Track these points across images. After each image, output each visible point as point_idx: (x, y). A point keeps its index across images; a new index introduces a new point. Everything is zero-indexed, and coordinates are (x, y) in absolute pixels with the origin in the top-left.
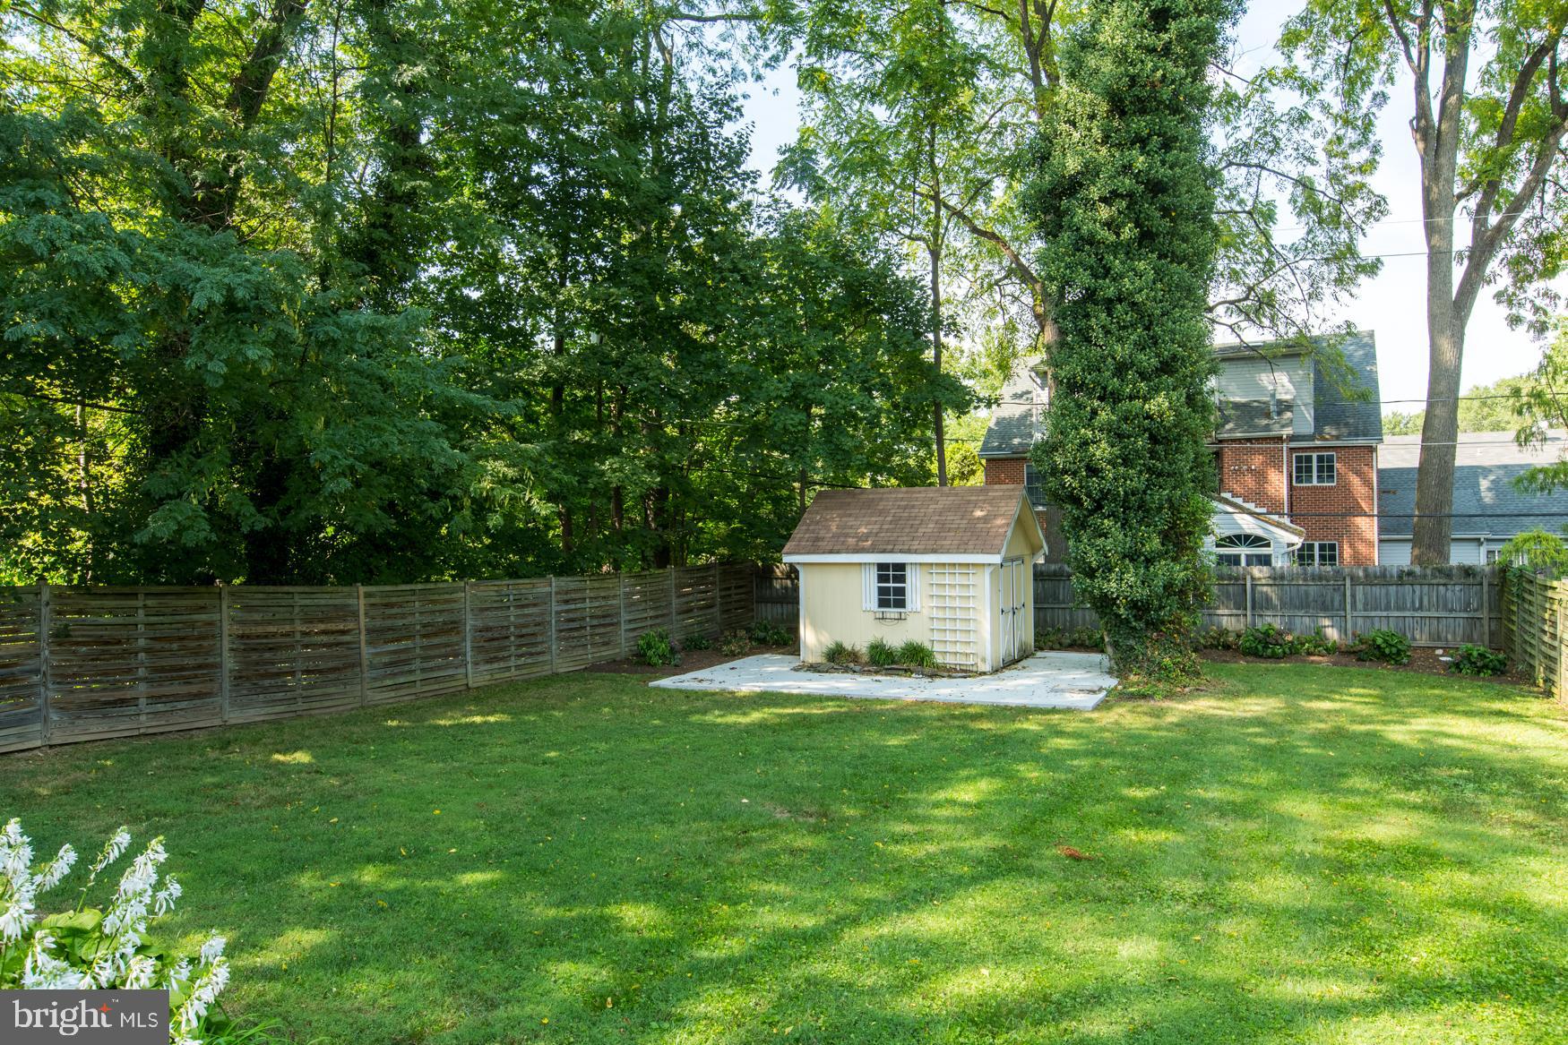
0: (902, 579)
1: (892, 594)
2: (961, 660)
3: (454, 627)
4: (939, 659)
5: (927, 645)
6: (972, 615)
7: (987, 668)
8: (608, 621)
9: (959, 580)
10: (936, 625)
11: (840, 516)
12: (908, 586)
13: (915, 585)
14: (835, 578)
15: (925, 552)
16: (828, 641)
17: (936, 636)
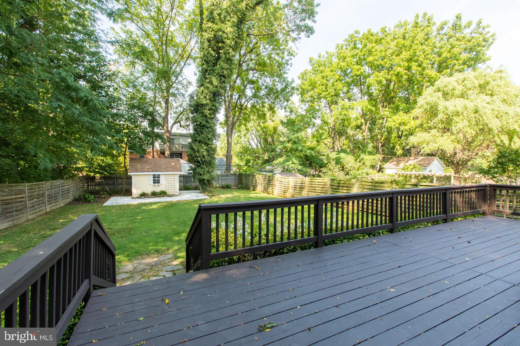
0: (159, 177)
1: (156, 180)
2: (173, 193)
3: (43, 195)
4: (168, 193)
5: (165, 191)
6: (175, 184)
9: (173, 177)
10: (167, 186)
11: (140, 164)
12: (160, 179)
13: (162, 179)
14: (142, 178)
15: (165, 172)
16: (140, 192)
17: (167, 189)
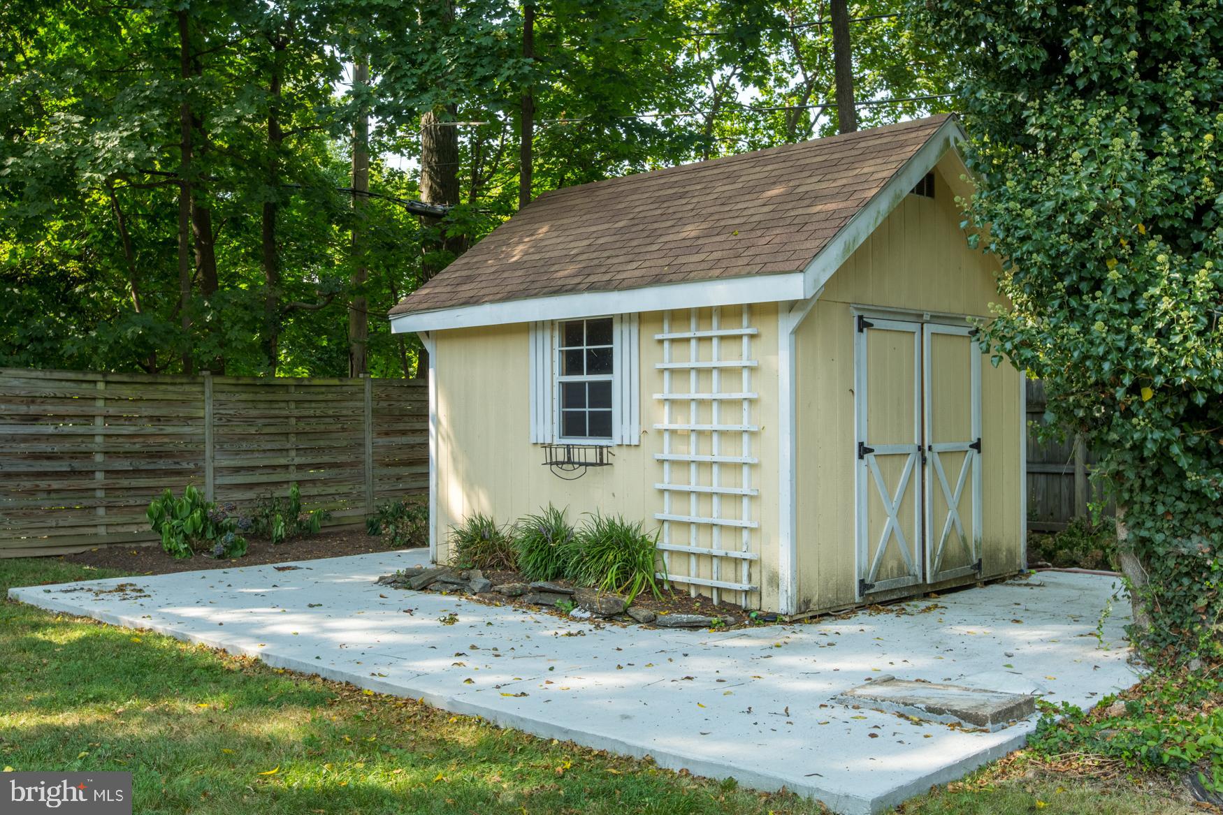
0: (605, 360)
1: (587, 400)
2: (722, 577)
4: (677, 573)
7: (781, 603)
8: (162, 464)
10: (669, 480)
12: (615, 378)
13: (630, 375)
17: (669, 510)
